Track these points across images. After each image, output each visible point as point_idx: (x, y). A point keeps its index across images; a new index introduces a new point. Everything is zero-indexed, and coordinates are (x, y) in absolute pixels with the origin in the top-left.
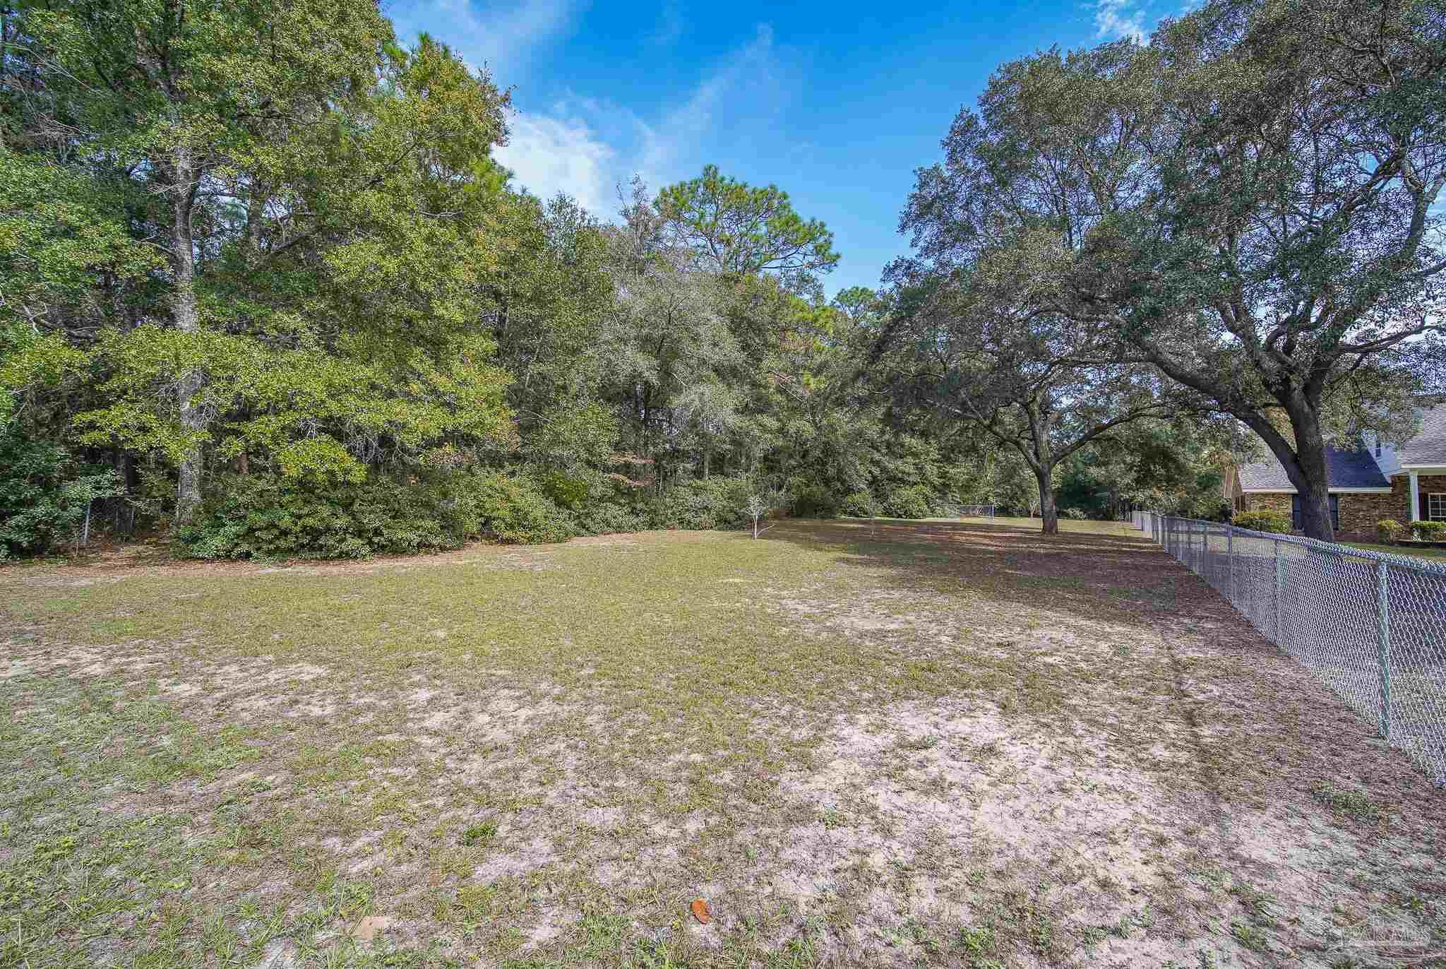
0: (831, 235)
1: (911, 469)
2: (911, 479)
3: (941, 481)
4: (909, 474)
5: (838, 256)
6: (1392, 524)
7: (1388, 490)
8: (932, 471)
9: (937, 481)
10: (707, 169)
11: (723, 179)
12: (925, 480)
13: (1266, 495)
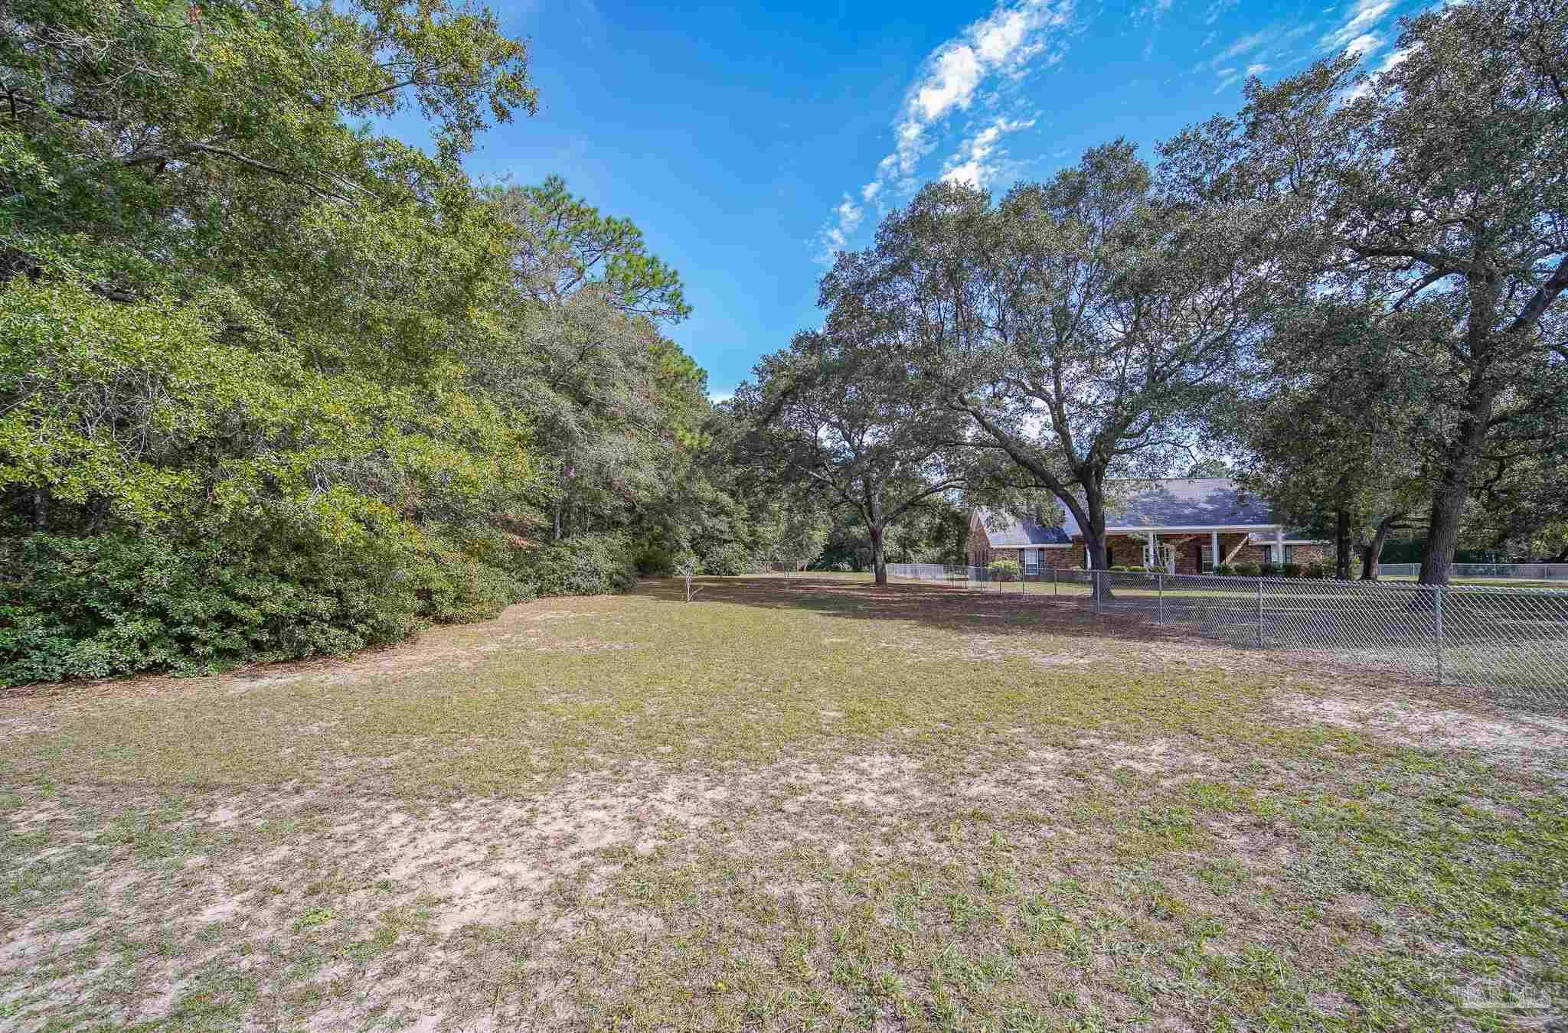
0: (681, 285)
1: (724, 527)
2: (726, 537)
3: (751, 538)
4: (721, 532)
5: (690, 309)
6: (1077, 568)
7: (1071, 545)
8: (743, 530)
9: (748, 539)
10: (551, 181)
11: (570, 196)
12: (738, 539)
13: (1004, 549)
